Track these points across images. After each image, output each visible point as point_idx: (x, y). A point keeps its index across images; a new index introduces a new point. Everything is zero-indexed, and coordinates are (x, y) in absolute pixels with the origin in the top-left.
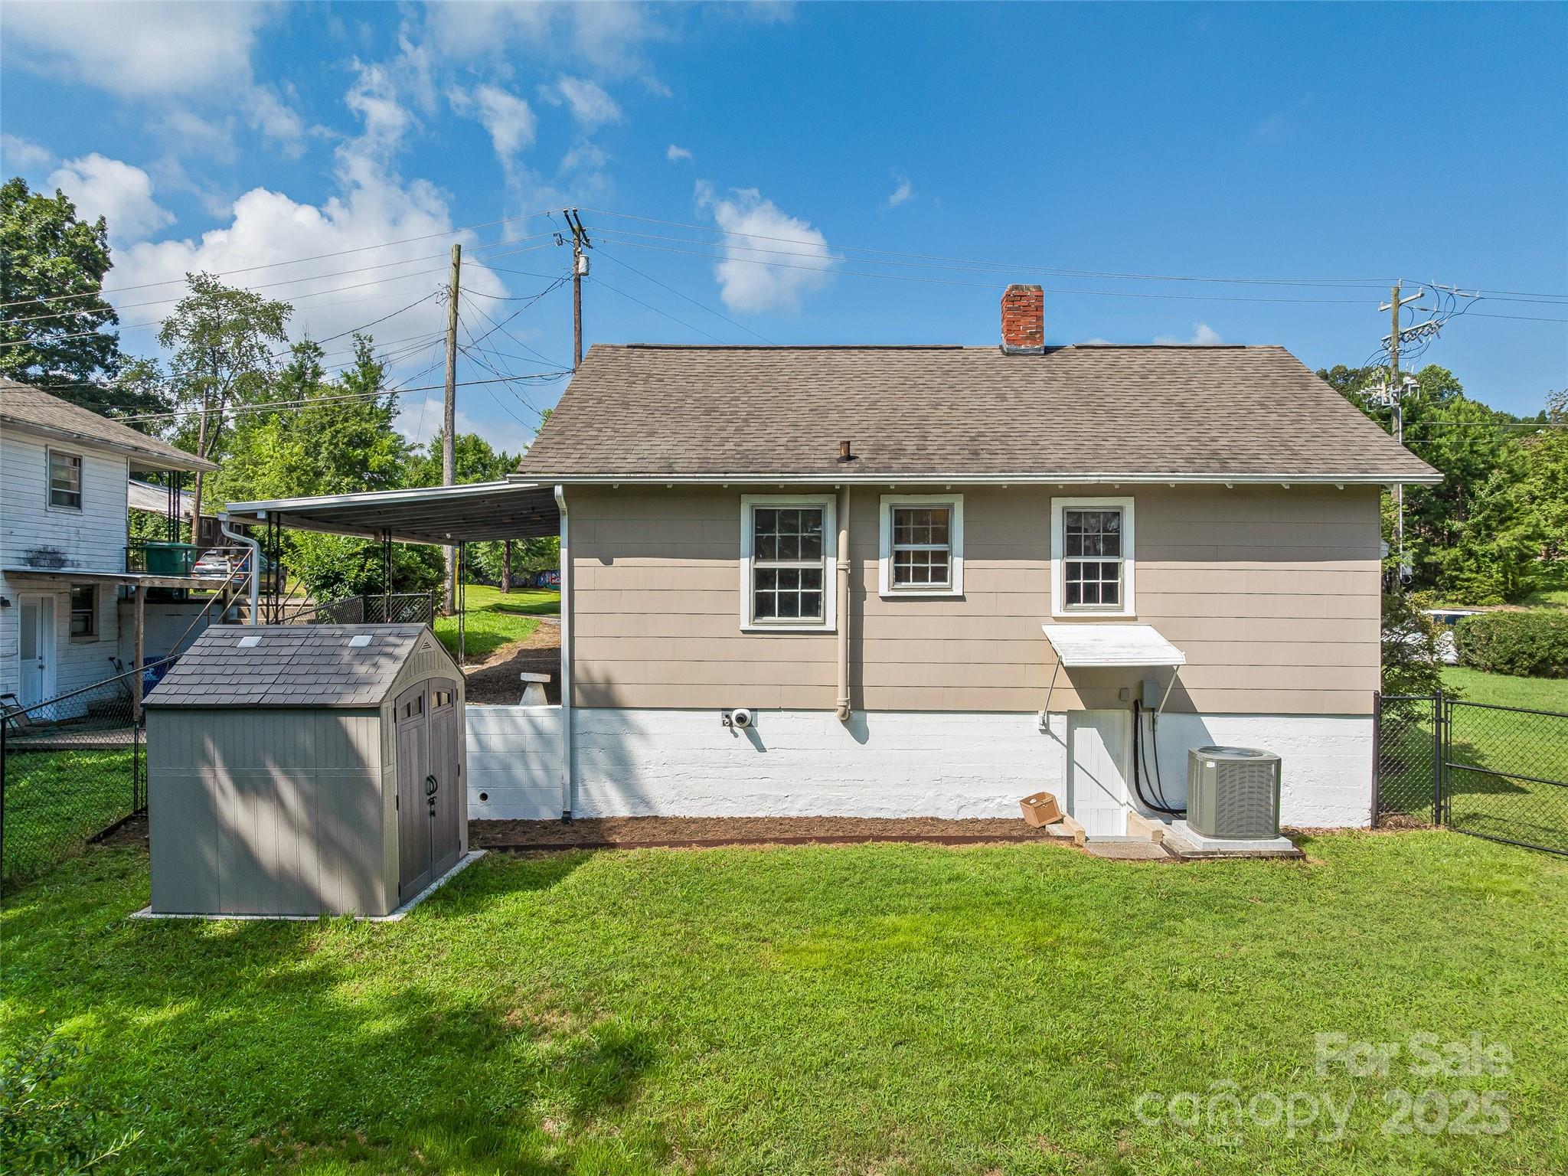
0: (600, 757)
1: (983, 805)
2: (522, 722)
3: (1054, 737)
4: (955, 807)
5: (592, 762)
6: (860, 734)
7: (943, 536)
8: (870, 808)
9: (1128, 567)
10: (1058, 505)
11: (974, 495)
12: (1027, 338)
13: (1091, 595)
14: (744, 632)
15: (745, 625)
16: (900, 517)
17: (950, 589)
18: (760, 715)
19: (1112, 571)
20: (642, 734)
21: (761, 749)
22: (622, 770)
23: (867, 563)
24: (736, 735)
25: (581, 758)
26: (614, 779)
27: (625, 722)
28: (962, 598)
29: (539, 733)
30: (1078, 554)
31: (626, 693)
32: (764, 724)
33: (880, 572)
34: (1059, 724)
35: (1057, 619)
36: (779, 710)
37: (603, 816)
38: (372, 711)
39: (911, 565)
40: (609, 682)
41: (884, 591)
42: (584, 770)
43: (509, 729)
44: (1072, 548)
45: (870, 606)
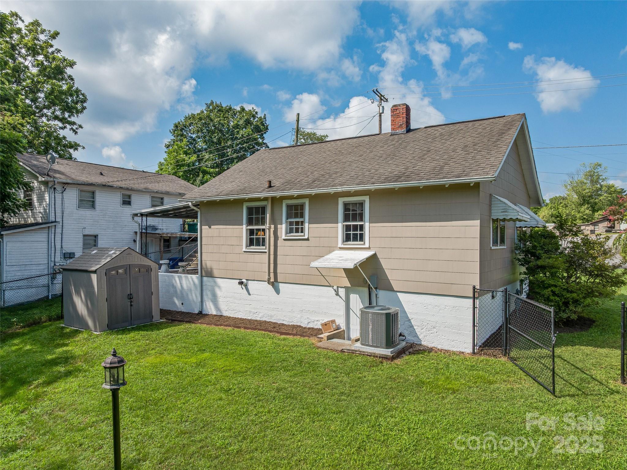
0: (209, 293)
1: (316, 323)
2: (190, 280)
3: (340, 297)
4: (306, 322)
5: (207, 295)
6: (278, 291)
7: (302, 216)
8: (280, 319)
9: (367, 225)
10: (341, 201)
12: (399, 127)
13: (355, 239)
14: (245, 252)
15: (244, 249)
16: (289, 207)
17: (304, 236)
18: (249, 282)
19: (362, 228)
20: (219, 287)
21: (250, 294)
22: (215, 299)
23: (279, 226)
24: (243, 289)
25: (204, 293)
26: (212, 302)
27: (215, 282)
28: (308, 239)
29: (194, 284)
30: (349, 221)
31: (216, 273)
32: (251, 284)
33: (283, 228)
34: (342, 292)
35: (341, 248)
36: (254, 280)
37: (210, 314)
39: (294, 227)
40: (211, 269)
41: (284, 237)
42: (205, 297)
44: (346, 218)
45: (280, 242)
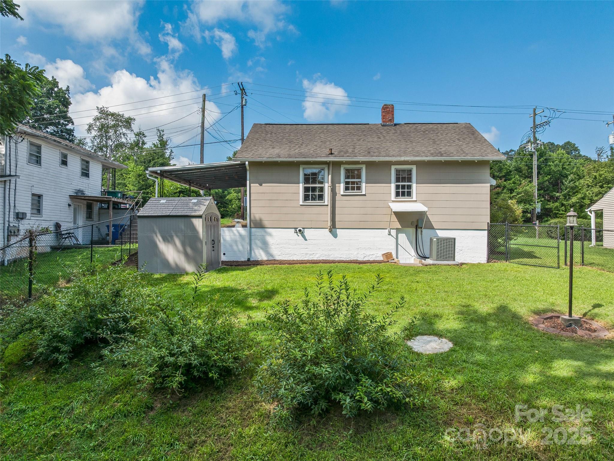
0: (259, 243)
1: (371, 256)
2: (235, 232)
3: (392, 236)
4: (363, 257)
5: (256, 244)
6: (335, 236)
7: (359, 177)
8: (338, 257)
9: (414, 186)
10: (393, 168)
11: (370, 165)
12: (389, 121)
13: (403, 194)
14: (301, 205)
15: (301, 203)
16: (347, 171)
17: (362, 192)
18: (306, 230)
19: (409, 187)
20: (270, 235)
21: (306, 240)
22: (265, 246)
23: (337, 185)
24: (298, 236)
25: (253, 242)
26: (262, 249)
27: (266, 232)
28: (365, 195)
29: (241, 235)
30: (399, 182)
31: (266, 223)
32: (307, 232)
33: (341, 188)
34: (393, 232)
35: (393, 201)
36: (311, 228)
37: (259, 260)
38: (200, 217)
39: (350, 186)
40: (261, 220)
41: (342, 193)
42: (253, 246)
43: (232, 234)
44: (398, 180)
45: (338, 197)
